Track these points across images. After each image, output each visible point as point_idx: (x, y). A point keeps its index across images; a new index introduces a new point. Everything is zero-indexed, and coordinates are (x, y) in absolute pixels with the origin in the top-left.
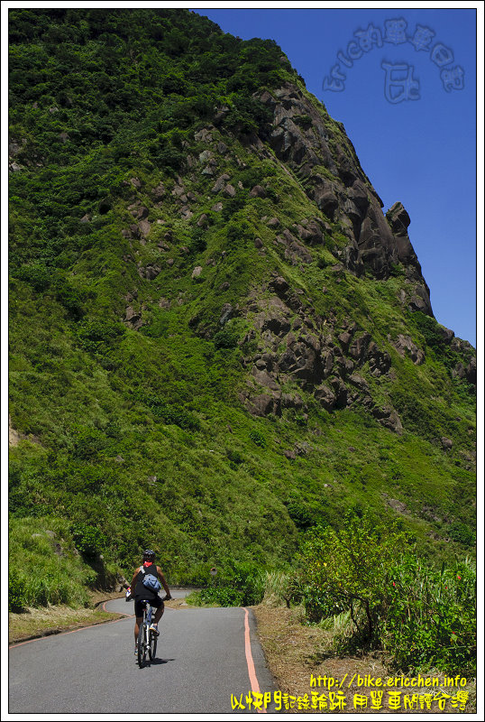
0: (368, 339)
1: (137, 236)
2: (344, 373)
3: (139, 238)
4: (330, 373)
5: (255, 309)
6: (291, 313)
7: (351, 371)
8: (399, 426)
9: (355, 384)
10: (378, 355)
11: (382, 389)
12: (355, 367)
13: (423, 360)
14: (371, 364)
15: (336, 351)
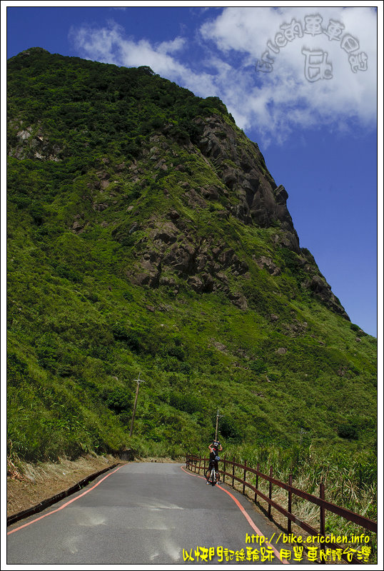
0: (232, 252)
1: (98, 188)
2: (213, 271)
3: (99, 189)
4: (202, 270)
5: (152, 227)
6: (179, 232)
7: (218, 270)
8: (245, 305)
9: (220, 279)
10: (238, 263)
11: (237, 283)
12: (221, 269)
13: (279, 274)
14: (232, 268)
15: (209, 258)
